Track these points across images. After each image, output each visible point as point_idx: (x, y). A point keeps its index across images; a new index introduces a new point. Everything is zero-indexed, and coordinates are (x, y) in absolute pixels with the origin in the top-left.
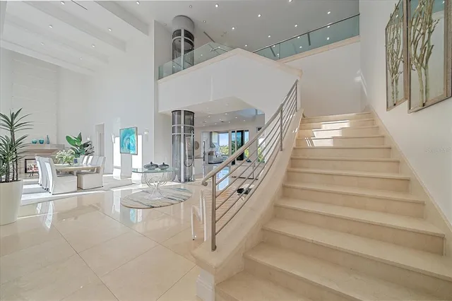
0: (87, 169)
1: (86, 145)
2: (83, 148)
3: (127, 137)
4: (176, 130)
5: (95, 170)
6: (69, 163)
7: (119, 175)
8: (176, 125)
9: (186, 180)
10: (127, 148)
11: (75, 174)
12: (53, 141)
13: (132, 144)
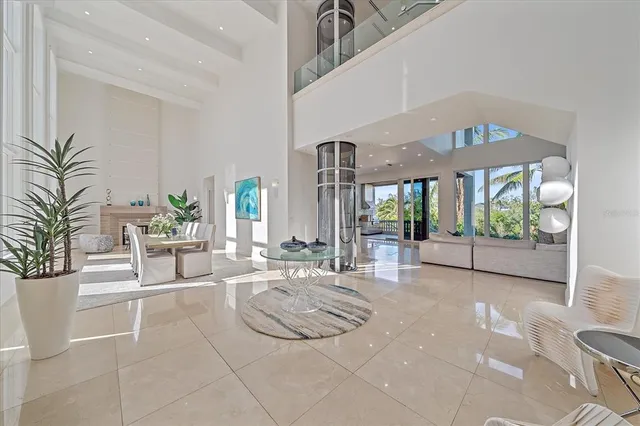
0: (191, 244)
1: (192, 207)
2: (188, 212)
3: (245, 194)
4: (325, 177)
5: (202, 247)
6: (166, 233)
7: (234, 251)
8: (325, 169)
9: (343, 268)
10: (245, 211)
11: (174, 251)
12: (154, 201)
13: (252, 205)
